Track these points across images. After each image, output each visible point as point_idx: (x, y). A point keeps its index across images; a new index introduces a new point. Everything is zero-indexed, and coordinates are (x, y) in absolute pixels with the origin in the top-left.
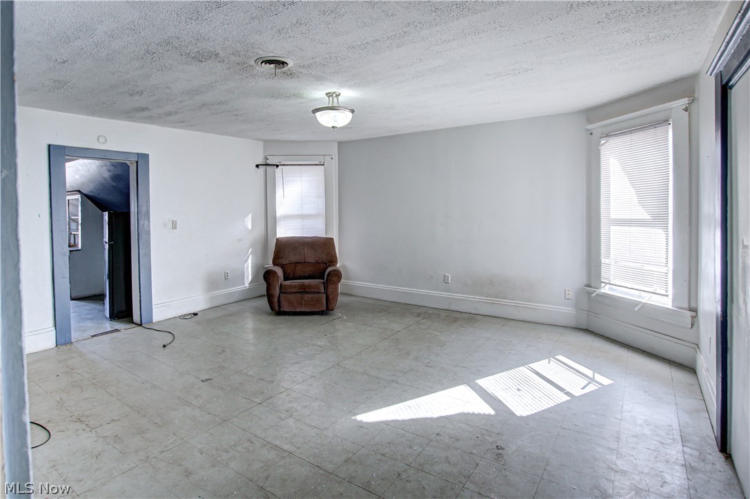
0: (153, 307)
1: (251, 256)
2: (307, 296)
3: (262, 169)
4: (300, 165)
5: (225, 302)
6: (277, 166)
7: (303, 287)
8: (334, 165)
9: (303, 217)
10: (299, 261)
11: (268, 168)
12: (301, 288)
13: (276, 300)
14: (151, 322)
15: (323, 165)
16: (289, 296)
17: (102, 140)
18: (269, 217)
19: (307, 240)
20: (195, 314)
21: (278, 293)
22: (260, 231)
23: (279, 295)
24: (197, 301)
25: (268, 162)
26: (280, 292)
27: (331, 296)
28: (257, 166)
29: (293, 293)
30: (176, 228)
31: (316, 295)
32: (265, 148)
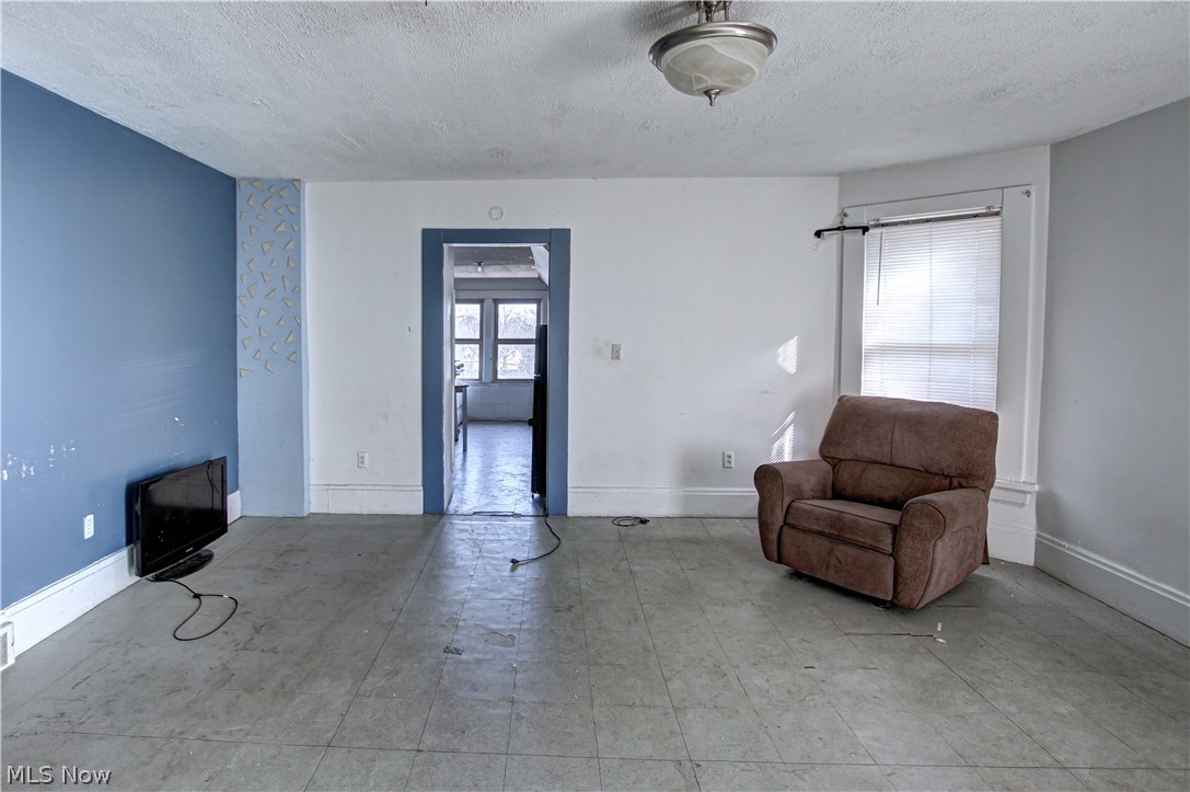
1: (791, 428)
2: (842, 551)
3: (832, 240)
4: (928, 221)
6: (865, 229)
7: (837, 521)
8: (1034, 212)
9: (930, 350)
10: (878, 458)
11: (847, 235)
12: (831, 526)
13: (774, 537)
14: (563, 512)
15: (997, 214)
16: (802, 535)
17: (495, 213)
19: (907, 409)
20: (644, 521)
21: (781, 523)
23: (782, 527)
24: (658, 498)
25: (847, 222)
26: (785, 523)
27: (907, 570)
28: (818, 234)
29: (811, 531)
30: (618, 358)
31: (868, 556)
32: (841, 190)
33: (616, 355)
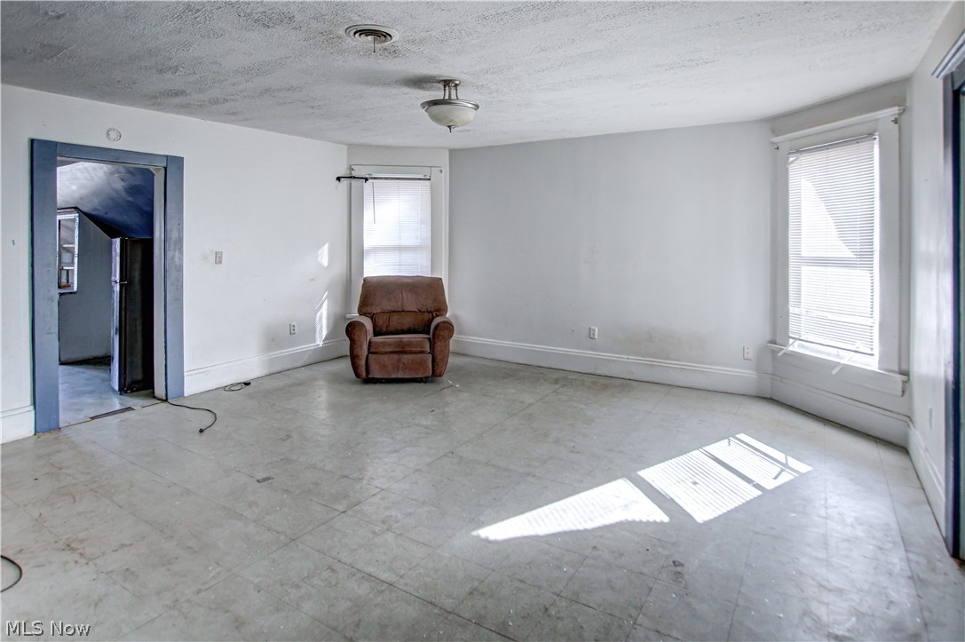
0: (185, 374)
1: (326, 302)
2: (406, 358)
3: (345, 182)
4: (397, 179)
5: (289, 367)
6: (366, 179)
7: (400, 344)
8: (443, 180)
9: (400, 249)
10: (396, 309)
11: (354, 182)
12: (398, 347)
13: (363, 362)
14: (181, 395)
15: (429, 179)
16: (381, 356)
17: (113, 135)
18: (353, 249)
19: (405, 280)
20: (247, 384)
21: (366, 353)
22: (340, 268)
23: (367, 356)
24: (251, 365)
25: (354, 174)
26: (369, 352)
27: (439, 357)
28: (338, 179)
29: (386, 353)
30: (220, 262)
31: (420, 356)
32: (349, 154)
33: (218, 259)
